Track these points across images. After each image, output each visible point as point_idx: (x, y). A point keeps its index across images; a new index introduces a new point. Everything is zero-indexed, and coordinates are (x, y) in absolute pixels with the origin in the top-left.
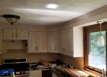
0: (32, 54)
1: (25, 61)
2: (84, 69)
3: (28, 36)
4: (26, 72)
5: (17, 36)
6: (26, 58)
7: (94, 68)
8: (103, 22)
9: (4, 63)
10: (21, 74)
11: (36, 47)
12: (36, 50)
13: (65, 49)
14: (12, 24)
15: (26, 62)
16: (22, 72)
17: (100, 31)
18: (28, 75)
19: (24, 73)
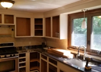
1: (13, 45)
2: (68, 49)
8: (86, 10)
10: (11, 56)
16: (13, 55)
17: (83, 18)
18: (18, 57)
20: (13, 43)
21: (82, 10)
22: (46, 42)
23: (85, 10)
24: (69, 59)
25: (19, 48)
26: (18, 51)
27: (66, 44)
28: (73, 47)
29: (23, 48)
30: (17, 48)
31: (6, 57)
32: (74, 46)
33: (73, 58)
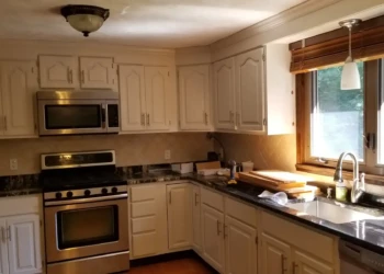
0: (132, 138)
1: (111, 160)
2: (298, 169)
3: (116, 81)
4: (120, 188)
5: (81, 80)
6: (113, 152)
7: (327, 162)
9: (44, 167)
10: (105, 193)
11: (143, 116)
12: (143, 123)
13: (237, 115)
14: (86, 33)
15: (113, 163)
16: (109, 189)
18: (126, 198)
19: (115, 192)
20: (111, 154)
21: (341, 23)
22: (221, 151)
23: (351, 21)
24: (299, 201)
25: (131, 171)
26: (125, 179)
27: (291, 154)
28: (316, 162)
29: (144, 169)
30: (124, 170)
31: (87, 195)
32: (318, 159)
33: (315, 199)
